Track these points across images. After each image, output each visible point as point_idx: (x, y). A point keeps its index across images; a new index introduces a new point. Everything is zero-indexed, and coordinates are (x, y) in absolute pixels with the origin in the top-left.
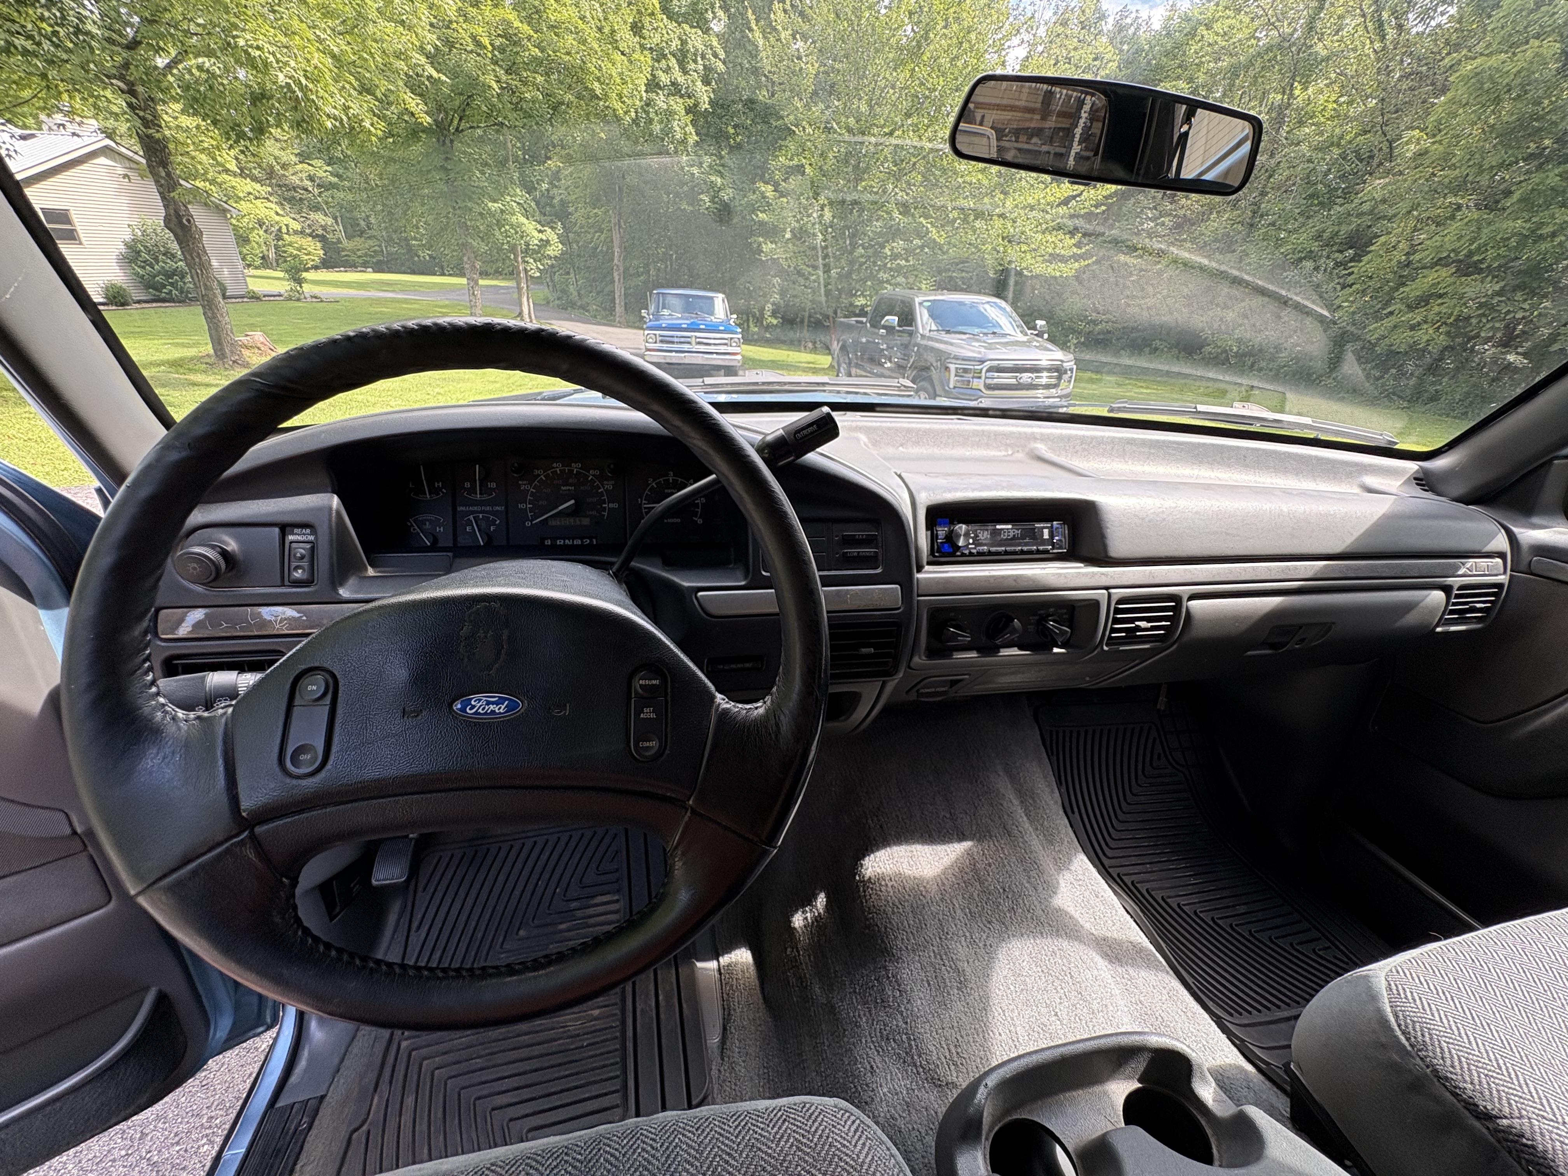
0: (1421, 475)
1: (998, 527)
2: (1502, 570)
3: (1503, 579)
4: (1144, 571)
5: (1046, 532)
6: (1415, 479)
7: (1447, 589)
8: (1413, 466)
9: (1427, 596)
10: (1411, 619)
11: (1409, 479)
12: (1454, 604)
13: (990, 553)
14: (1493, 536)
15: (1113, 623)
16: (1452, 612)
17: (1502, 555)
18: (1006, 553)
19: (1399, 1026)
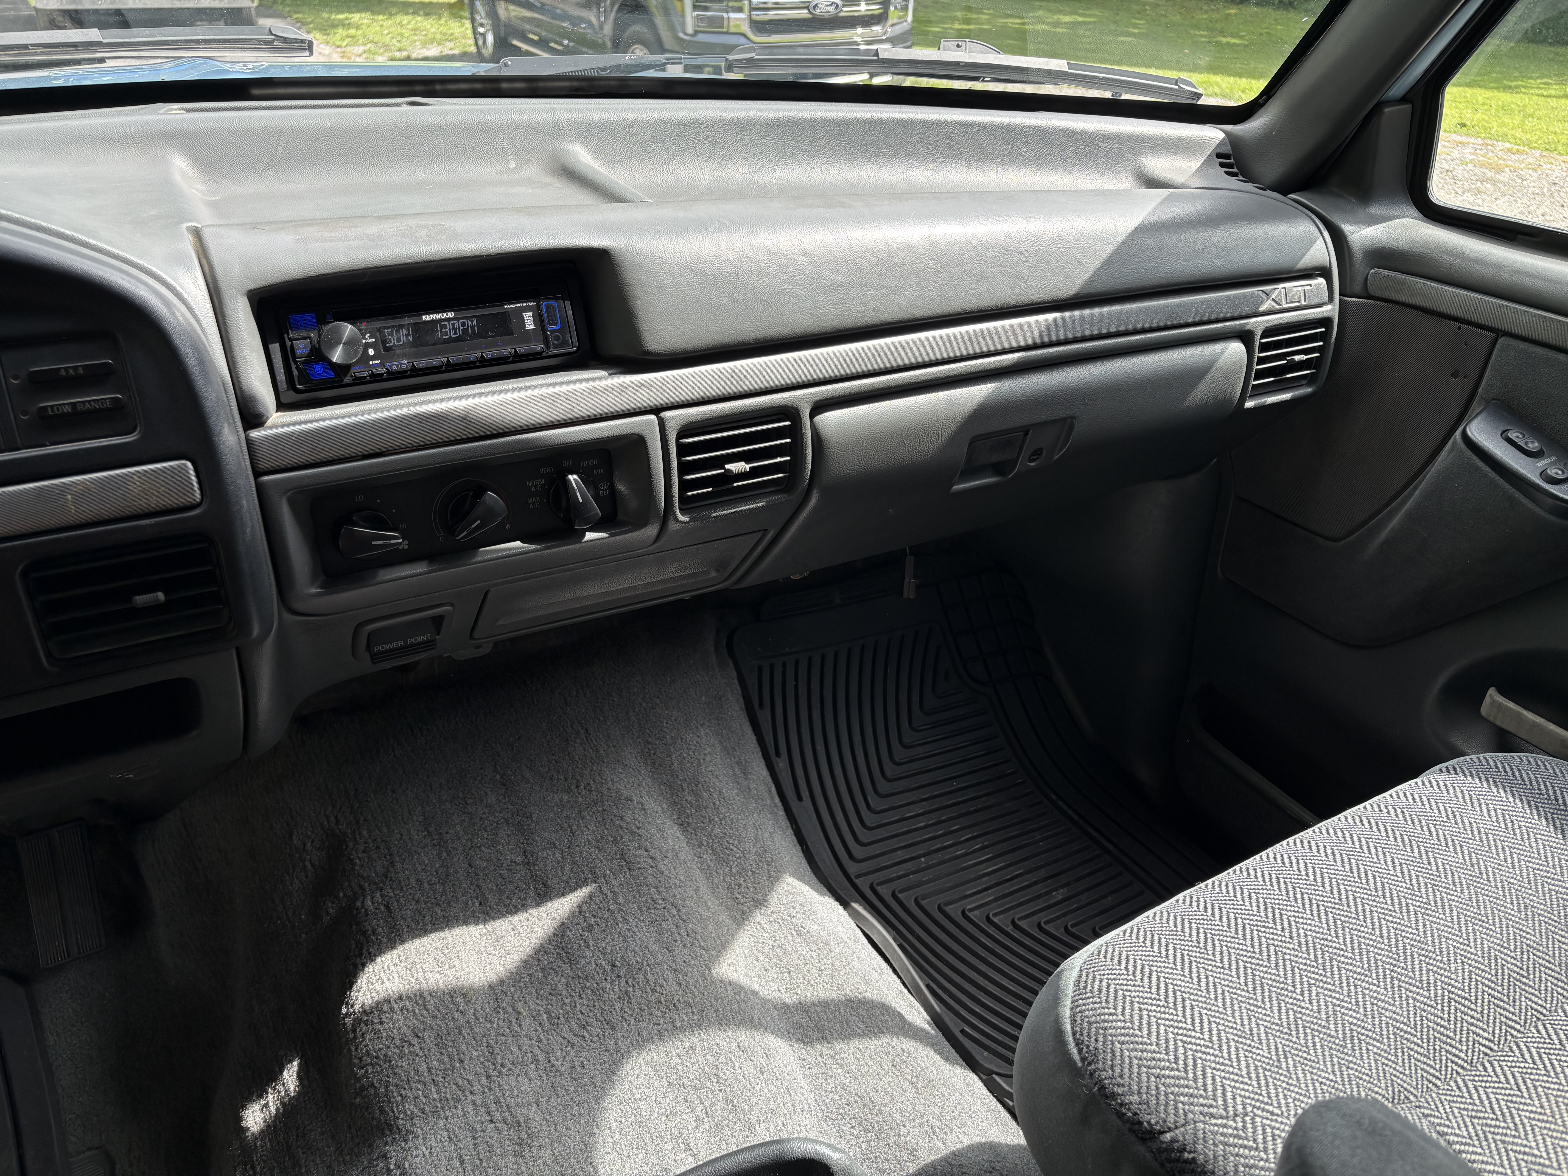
0: (1227, 149)
1: (425, 318)
2: (1327, 299)
3: (1330, 310)
4: (721, 371)
5: (528, 317)
6: (1219, 156)
7: (1245, 337)
8: (1214, 134)
9: (1222, 352)
10: (1200, 394)
11: (1209, 157)
12: (1261, 361)
13: (415, 372)
14: (1311, 243)
15: (682, 472)
16: (1260, 375)
17: (1325, 272)
18: (450, 367)
19: (1074, 1034)
